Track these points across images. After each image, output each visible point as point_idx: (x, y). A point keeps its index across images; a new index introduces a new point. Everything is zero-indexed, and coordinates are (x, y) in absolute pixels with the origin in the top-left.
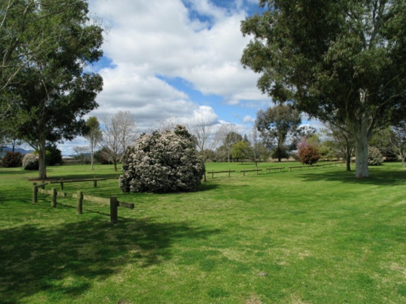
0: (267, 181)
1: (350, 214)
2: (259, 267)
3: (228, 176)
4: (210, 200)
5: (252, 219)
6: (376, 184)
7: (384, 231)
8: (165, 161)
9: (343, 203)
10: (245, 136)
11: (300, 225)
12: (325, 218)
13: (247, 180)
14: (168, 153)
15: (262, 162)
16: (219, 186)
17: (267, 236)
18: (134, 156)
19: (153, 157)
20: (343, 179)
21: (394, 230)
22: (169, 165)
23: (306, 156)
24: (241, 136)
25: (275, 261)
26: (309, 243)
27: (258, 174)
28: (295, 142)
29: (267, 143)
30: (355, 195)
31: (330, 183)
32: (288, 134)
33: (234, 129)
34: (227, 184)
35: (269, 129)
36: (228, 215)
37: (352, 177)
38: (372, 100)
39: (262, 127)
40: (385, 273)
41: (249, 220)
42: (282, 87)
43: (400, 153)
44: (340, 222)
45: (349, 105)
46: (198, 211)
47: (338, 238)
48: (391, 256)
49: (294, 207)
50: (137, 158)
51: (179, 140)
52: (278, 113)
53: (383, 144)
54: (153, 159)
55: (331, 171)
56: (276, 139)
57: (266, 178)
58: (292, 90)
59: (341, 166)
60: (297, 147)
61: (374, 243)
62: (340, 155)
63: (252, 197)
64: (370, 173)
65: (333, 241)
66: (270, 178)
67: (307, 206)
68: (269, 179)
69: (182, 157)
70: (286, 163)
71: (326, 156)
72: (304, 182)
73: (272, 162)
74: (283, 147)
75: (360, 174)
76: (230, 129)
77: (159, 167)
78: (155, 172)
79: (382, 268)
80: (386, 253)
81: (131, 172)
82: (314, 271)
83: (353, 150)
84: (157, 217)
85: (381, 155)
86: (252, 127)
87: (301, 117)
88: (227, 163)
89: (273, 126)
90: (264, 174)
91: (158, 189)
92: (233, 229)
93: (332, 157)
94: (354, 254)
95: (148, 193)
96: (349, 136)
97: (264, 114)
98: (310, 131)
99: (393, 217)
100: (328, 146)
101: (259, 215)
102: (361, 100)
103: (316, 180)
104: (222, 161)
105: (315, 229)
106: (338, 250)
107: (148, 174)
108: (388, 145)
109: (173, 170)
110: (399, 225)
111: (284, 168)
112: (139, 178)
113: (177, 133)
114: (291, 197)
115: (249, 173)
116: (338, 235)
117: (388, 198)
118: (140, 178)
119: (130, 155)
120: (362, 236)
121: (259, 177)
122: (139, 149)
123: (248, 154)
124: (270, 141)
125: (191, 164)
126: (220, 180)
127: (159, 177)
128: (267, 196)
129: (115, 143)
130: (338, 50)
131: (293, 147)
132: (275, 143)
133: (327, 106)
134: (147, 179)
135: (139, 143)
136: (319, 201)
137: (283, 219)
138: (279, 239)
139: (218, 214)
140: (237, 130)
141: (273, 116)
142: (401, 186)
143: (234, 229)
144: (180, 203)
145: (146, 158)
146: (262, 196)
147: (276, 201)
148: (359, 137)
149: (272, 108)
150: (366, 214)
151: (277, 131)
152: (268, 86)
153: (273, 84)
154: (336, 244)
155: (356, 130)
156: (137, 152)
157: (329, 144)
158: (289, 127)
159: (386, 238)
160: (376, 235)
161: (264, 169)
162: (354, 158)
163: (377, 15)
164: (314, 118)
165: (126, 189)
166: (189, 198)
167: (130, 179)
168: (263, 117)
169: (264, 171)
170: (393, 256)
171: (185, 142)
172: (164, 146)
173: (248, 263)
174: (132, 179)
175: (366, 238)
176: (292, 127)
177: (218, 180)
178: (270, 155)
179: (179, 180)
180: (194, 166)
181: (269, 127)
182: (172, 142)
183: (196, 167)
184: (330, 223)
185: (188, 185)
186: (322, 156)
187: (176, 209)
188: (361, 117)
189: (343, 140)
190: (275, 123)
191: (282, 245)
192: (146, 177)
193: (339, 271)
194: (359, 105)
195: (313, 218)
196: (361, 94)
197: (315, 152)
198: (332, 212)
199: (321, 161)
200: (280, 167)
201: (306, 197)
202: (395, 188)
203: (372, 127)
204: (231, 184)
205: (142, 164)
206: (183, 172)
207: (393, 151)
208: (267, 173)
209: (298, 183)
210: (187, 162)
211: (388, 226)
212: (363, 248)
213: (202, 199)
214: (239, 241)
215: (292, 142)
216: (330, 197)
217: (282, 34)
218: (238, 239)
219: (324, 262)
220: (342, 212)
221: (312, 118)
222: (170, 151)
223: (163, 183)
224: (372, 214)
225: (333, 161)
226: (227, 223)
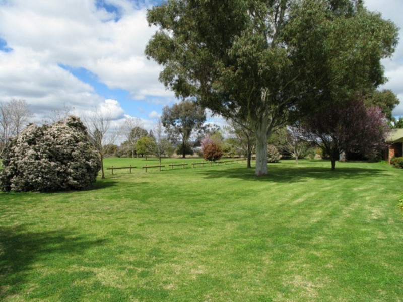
0: (168, 178)
1: (250, 215)
2: (139, 295)
3: (129, 172)
4: (101, 200)
5: (144, 224)
6: (274, 181)
7: (285, 235)
8: (54, 155)
9: (244, 202)
10: (151, 131)
11: (196, 231)
12: (224, 221)
13: (148, 177)
14: (57, 146)
15: (167, 157)
16: (116, 184)
17: (157, 246)
18: (17, 149)
19: (39, 150)
20: (243, 176)
21: (294, 233)
22: (59, 161)
23: (209, 153)
24: (146, 131)
25: (161, 284)
26: (204, 255)
27: (160, 170)
28: (199, 138)
29: (172, 139)
30: (255, 193)
31: (231, 180)
32: (193, 131)
33: (139, 124)
34: (126, 181)
35: (174, 125)
36: (117, 219)
37: (252, 174)
38: (272, 99)
39: (167, 123)
40: (288, 292)
41: (140, 225)
42: (185, 81)
43: (295, 152)
44: (240, 225)
45: (251, 102)
46: (83, 215)
47: (238, 247)
48: (293, 267)
49: (191, 208)
50: (19, 152)
51: (72, 132)
52: (184, 110)
53: (281, 142)
54: (39, 153)
55: (233, 168)
56: (181, 135)
57: (169, 174)
58: (196, 85)
59: (242, 163)
60: (201, 144)
61: (275, 250)
62: (242, 153)
63: (149, 196)
64: (269, 170)
65: (232, 250)
66: (172, 174)
67: (206, 206)
68: (171, 176)
69: (74, 151)
70: (190, 160)
71: (229, 153)
72: (206, 179)
73: (176, 158)
74: (188, 144)
75: (260, 172)
76: (134, 124)
77: (46, 162)
78: (42, 168)
79: (285, 285)
80: (288, 263)
81: (13, 168)
82: (208, 296)
83: (253, 148)
84: (31, 224)
85: (278, 153)
86: (157, 122)
87: (205, 115)
88: (131, 158)
89: (178, 122)
90: (167, 170)
91: (45, 187)
92: (119, 237)
93: (234, 154)
94: (255, 266)
95: (33, 192)
96: (250, 134)
97: (169, 110)
98: (215, 129)
99: (292, 217)
100: (230, 143)
101: (152, 219)
102: (262, 98)
103: (217, 177)
104: (126, 157)
105: (213, 234)
106: (237, 263)
107: (33, 170)
108: (285, 144)
109: (64, 166)
110: (298, 227)
111: (187, 164)
112: (22, 175)
113: (70, 125)
114: (190, 196)
115: (152, 169)
116: (237, 242)
117: (286, 196)
118: (24, 175)
119: (12, 148)
120: (262, 242)
121: (162, 173)
122: (22, 141)
123: (152, 150)
124: (175, 137)
125: (84, 160)
126: (120, 176)
127: (47, 173)
128: (165, 196)
129: (4, 135)
130: (243, 46)
131: (198, 144)
132: (180, 139)
133: (230, 103)
134: (31, 176)
135: (23, 135)
136: (219, 200)
137: (179, 223)
138: (170, 250)
139: (106, 219)
140: (142, 126)
141: (179, 112)
142: (296, 183)
143: (119, 239)
144: (66, 204)
145: (31, 152)
146: (160, 195)
147: (174, 201)
148: (259, 135)
149: (178, 104)
150: (266, 215)
151: (182, 127)
152: (171, 79)
153: (176, 77)
154: (235, 255)
155: (257, 128)
156: (20, 145)
157: (232, 141)
158: (194, 123)
159: (287, 243)
160: (277, 240)
161: (167, 165)
162: (254, 156)
163: (278, 19)
164: (218, 115)
165: (6, 188)
166: (79, 198)
167: (11, 176)
168: (168, 113)
169: (167, 167)
170: (296, 267)
171: (78, 135)
172: (53, 139)
173: (126, 289)
174: (13, 176)
175: (267, 244)
176: (197, 123)
177: (117, 177)
178: (175, 151)
179: (70, 177)
180: (87, 162)
181: (174, 123)
182: (64, 135)
183: (90, 163)
184: (229, 227)
185: (80, 183)
186: (224, 153)
187: (59, 212)
188: (262, 116)
189: (244, 138)
190: (180, 120)
191: (172, 259)
192: (30, 174)
193: (237, 294)
194: (260, 104)
195: (211, 220)
196: (263, 93)
197: (218, 149)
198: (232, 213)
199: (224, 158)
200: (183, 163)
201: (206, 196)
202: (291, 185)
203: (271, 126)
204: (131, 181)
205: (26, 159)
206: (74, 168)
207: (288, 150)
208: (170, 170)
209: (200, 180)
210: (79, 158)
211: (288, 229)
212: (264, 258)
213: (93, 199)
214: (122, 255)
215: (196, 138)
216: (230, 196)
217: (188, 26)
218: (121, 252)
219: (220, 281)
220: (242, 213)
221: (215, 115)
222: (60, 144)
223: (51, 181)
224: (272, 214)
225: (235, 158)
226: (114, 229)
